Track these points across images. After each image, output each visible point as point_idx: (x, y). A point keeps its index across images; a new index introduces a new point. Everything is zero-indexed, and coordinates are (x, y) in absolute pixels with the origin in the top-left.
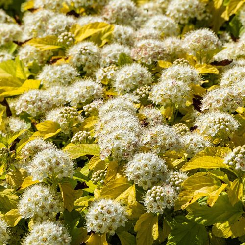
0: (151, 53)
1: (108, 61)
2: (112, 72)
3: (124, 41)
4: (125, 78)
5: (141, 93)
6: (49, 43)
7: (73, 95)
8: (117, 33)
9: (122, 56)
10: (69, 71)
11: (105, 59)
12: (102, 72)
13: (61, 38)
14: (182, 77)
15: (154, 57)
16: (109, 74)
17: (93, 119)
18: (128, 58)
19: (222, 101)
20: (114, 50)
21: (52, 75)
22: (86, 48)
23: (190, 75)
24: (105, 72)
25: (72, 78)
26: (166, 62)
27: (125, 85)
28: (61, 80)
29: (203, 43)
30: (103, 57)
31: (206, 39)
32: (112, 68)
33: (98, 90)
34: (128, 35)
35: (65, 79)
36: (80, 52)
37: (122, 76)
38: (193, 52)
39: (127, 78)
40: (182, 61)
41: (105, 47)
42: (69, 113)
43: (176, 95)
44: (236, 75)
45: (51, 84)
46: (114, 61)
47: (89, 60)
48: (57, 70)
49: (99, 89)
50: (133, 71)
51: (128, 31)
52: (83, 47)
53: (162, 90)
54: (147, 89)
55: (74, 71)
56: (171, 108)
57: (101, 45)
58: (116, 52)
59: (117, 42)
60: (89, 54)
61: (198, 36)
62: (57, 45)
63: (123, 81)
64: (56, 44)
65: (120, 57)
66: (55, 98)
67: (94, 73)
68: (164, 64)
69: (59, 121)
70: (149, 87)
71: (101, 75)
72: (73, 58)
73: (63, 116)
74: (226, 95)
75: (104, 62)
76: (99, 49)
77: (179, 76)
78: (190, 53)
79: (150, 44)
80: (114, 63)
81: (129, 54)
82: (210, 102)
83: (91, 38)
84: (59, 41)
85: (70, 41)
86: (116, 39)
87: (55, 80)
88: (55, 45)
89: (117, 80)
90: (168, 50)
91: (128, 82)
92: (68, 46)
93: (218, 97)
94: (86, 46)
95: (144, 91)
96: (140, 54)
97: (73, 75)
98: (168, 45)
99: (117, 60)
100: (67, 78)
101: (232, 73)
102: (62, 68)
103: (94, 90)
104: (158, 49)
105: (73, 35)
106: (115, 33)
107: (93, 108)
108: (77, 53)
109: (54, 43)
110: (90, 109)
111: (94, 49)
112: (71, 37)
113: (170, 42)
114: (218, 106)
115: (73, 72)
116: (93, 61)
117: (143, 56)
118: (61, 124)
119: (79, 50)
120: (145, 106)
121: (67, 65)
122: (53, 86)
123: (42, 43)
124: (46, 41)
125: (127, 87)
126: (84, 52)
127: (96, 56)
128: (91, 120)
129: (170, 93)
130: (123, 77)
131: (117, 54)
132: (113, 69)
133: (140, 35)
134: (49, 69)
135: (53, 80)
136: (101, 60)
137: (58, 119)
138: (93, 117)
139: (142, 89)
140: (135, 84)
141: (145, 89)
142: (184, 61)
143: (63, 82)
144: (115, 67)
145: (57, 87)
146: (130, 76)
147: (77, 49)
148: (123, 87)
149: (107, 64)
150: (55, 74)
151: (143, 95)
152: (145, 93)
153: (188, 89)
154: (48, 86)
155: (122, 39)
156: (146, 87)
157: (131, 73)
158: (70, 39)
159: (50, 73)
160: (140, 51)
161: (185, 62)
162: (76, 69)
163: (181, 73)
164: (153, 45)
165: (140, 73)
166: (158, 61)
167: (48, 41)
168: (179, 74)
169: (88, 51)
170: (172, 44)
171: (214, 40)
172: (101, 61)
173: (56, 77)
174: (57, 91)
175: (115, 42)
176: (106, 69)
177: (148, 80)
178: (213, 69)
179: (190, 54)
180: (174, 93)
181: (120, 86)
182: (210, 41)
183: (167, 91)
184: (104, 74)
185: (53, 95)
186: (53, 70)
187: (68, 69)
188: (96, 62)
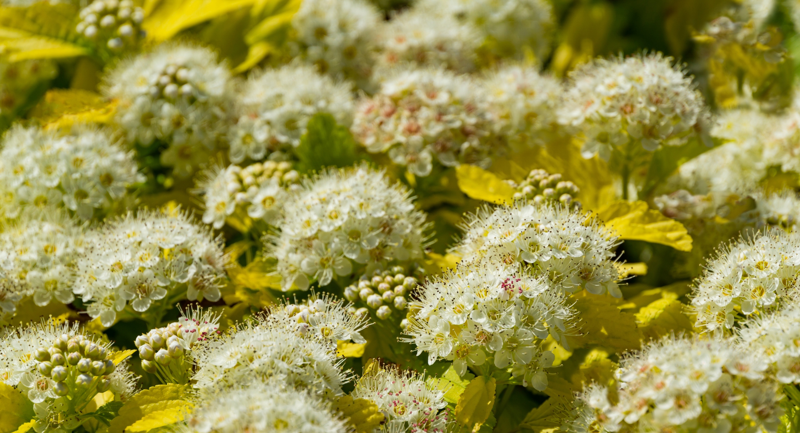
0: (435, 129)
1: (261, 136)
2: (273, 190)
3: (335, 60)
4: (319, 231)
5: (373, 299)
6: (45, 30)
7: (105, 276)
8: (311, 23)
9: (319, 126)
10: (105, 163)
11: (251, 126)
12: (233, 185)
13: (91, 18)
14: (546, 259)
15: (444, 149)
16: (258, 200)
17: (168, 393)
18: (341, 134)
19: (696, 399)
20: (290, 95)
21: (36, 172)
22: (182, 74)
23: (579, 253)
24: (244, 189)
25: (112, 195)
26: (487, 175)
27: (314, 257)
28: (65, 199)
29: (641, 118)
30: (244, 120)
31: (657, 102)
32: (275, 170)
33: (205, 267)
34: (353, 34)
35: (82, 195)
36: (154, 90)
37: (305, 218)
38: (598, 146)
39: (325, 229)
40: (553, 185)
41: (256, 78)
42: (74, 362)
43: (513, 340)
44: (763, 274)
45: (27, 209)
46: (283, 139)
47: (186, 124)
48: (56, 157)
49: (209, 260)
50: (355, 204)
51: (356, 20)
52: (171, 70)
53: (460, 310)
54: (399, 289)
55: (123, 164)
56: (487, 380)
57: (244, 67)
58: (298, 106)
59: (305, 59)
60: (192, 100)
61: (627, 87)
62: (75, 41)
63: (309, 239)
64: (71, 37)
65: (309, 127)
66: (34, 274)
67: (200, 184)
68: (479, 180)
69: (33, 385)
70: (410, 281)
71: (225, 197)
72: (126, 107)
73: (47, 372)
74: (717, 375)
75: (244, 141)
76: (232, 83)
77: (535, 255)
78: (589, 148)
79: (432, 93)
80: (286, 149)
81: (349, 118)
82: (650, 393)
83: (208, 33)
84: (79, 28)
85: (122, 39)
86: (304, 47)
87: (44, 195)
88: (65, 39)
89: (286, 229)
90: (503, 123)
91: (327, 245)
92: (112, 54)
93: (683, 383)
94: (185, 66)
95: (387, 294)
96: (389, 127)
97: (114, 184)
98: (503, 98)
99: (297, 136)
100: (92, 192)
101: (745, 263)
102: (76, 150)
103: (189, 263)
104: (463, 116)
105: (138, 15)
106: (302, 21)
107: (172, 351)
108: (143, 89)
109: (62, 33)
110: (161, 351)
111: (213, 79)
112: (128, 20)
113: (514, 87)
114: (677, 421)
115: (120, 171)
116: (203, 131)
117: (400, 138)
118: (38, 401)
119: (154, 79)
120: (385, 363)
121: (101, 136)
122: (31, 218)
123: (18, 27)
124: (34, 20)
125: (323, 265)
126: (170, 89)
127: (217, 111)
128: (160, 396)
129: (488, 329)
130: (308, 223)
131: (301, 114)
132: (275, 179)
133: (400, 40)
134: (24, 147)
135: (35, 194)
136: (233, 129)
137: (27, 379)
138: (170, 387)
139: (382, 286)
140: (354, 257)
141: (392, 287)
142: (560, 185)
143: (74, 207)
144: (285, 171)
145: (48, 227)
146: (338, 223)
147: (146, 73)
148: (304, 263)
149: (257, 150)
150: (48, 169)
151: (383, 311)
152: (390, 303)
153: (564, 313)
154: (13, 215)
155: (326, 48)
156: (399, 277)
157: (345, 210)
158: (125, 29)
159: (27, 162)
160: (389, 115)
161: (567, 191)
162: (132, 154)
163: (543, 241)
164: (443, 98)
165: (381, 214)
166: (460, 168)
167: (40, 21)
168: (535, 245)
169: (186, 88)
170: (521, 96)
171: (688, 108)
172: (235, 134)
173: (48, 184)
174: (44, 244)
175: (296, 60)
176: (248, 173)
177: (407, 246)
178: (671, 230)
179: (587, 155)
180: (505, 328)
181: (294, 258)
182: (673, 110)
183: (480, 316)
184: (240, 196)
185: (25, 257)
186: (39, 154)
187: (101, 153)
188: (212, 135)
